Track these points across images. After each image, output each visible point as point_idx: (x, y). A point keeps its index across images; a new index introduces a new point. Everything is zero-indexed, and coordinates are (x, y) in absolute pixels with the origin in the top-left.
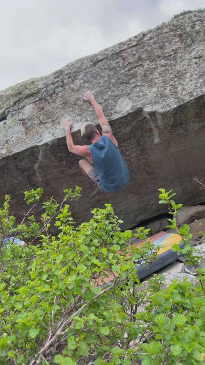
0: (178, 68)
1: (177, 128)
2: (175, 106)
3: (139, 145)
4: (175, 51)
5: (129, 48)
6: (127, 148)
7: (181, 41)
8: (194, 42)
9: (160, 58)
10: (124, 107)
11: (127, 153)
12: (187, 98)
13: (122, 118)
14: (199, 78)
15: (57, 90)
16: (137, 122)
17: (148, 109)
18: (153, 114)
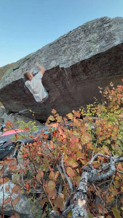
0: (79, 47)
1: (75, 77)
2: (71, 65)
3: (63, 84)
4: (80, 39)
5: (63, 38)
6: (58, 84)
7: (85, 33)
8: (90, 34)
9: (73, 42)
10: (53, 64)
11: (59, 87)
12: (77, 62)
13: (51, 69)
14: (86, 51)
15: (35, 57)
16: (59, 72)
17: (61, 66)
18: (63, 68)
